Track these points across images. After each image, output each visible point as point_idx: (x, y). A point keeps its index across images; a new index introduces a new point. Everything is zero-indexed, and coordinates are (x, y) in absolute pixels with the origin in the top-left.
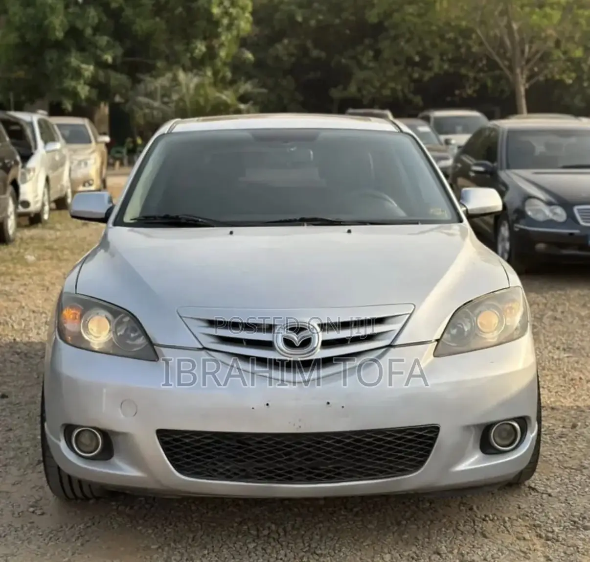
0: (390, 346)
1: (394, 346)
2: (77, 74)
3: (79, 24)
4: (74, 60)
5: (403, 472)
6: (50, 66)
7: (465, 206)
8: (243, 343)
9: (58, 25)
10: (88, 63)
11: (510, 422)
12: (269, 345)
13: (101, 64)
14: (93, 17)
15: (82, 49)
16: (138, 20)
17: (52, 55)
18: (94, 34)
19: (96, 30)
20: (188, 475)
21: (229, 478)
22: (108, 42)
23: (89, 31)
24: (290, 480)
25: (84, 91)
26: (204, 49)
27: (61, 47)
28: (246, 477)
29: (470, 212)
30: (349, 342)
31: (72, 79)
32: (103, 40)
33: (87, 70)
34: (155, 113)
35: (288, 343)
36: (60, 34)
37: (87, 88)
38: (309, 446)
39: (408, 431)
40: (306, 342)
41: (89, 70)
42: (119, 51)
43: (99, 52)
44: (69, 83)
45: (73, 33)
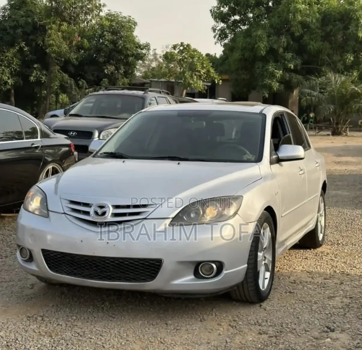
0: (145, 219)
1: (147, 219)
2: (272, 75)
3: (275, 46)
4: (271, 68)
5: (145, 280)
6: (258, 71)
7: (277, 155)
8: (81, 212)
9: (263, 47)
10: (279, 70)
11: (210, 263)
12: (87, 213)
13: (286, 69)
14: (284, 42)
15: (276, 61)
16: (312, 43)
17: (259, 64)
18: (284, 52)
19: (286, 49)
20: (54, 271)
21: (68, 274)
22: (292, 56)
23: (281, 50)
24: (92, 278)
25: (276, 86)
26: (352, 58)
27: (265, 60)
28: (75, 275)
29: (280, 158)
30: (127, 215)
31: (269, 78)
32: (289, 55)
33: (278, 73)
34: (313, 98)
35: (96, 213)
36: (263, 53)
37: (278, 84)
38: (99, 263)
39: (146, 260)
40: (104, 213)
41: (279, 73)
42: (299, 62)
43: (286, 62)
44: (268, 81)
45: (272, 52)
